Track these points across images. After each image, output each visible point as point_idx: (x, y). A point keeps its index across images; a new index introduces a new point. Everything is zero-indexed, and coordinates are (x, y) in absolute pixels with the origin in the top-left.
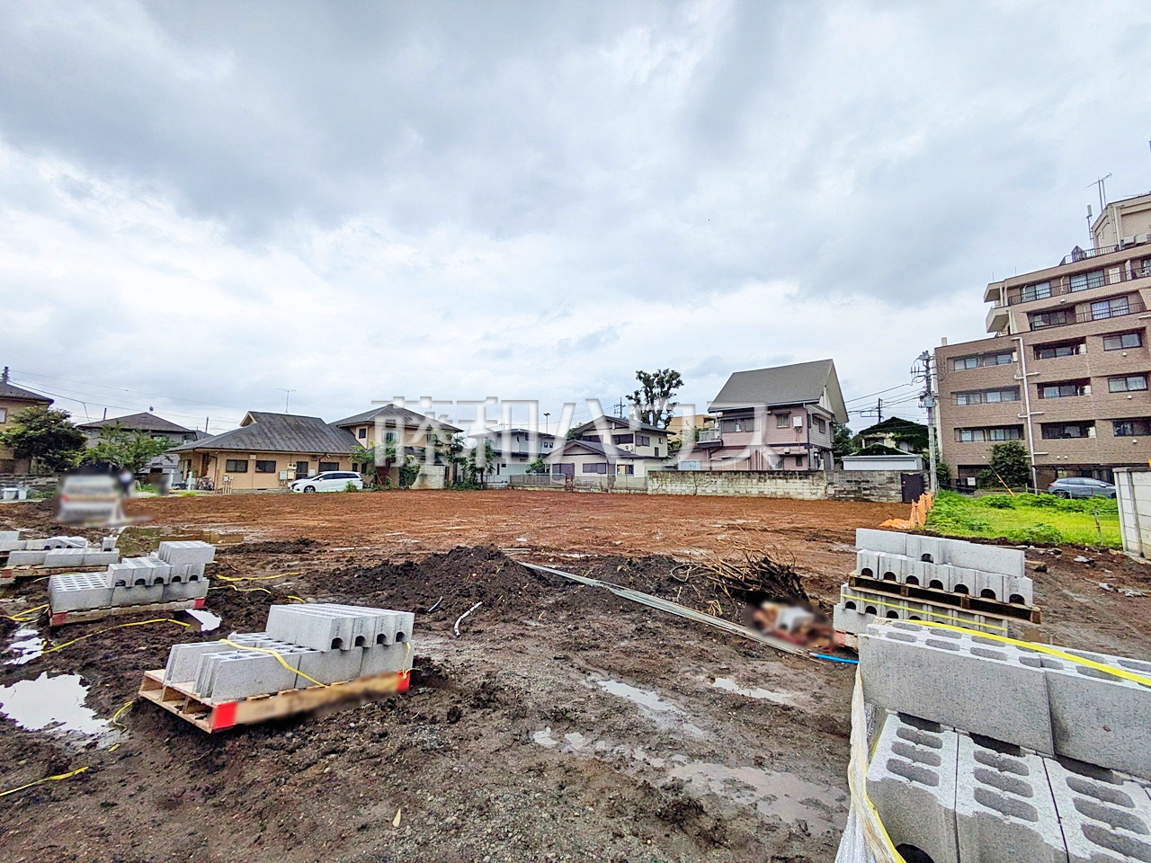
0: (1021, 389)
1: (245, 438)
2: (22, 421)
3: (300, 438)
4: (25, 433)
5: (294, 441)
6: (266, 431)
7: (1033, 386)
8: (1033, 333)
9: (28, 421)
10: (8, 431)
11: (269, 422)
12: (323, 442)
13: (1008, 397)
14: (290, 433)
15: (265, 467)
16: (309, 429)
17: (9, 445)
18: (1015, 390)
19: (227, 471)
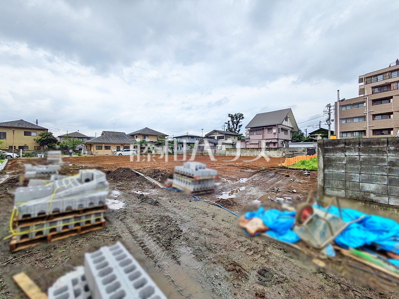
0: (366, 117)
1: (101, 139)
2: (40, 135)
3: (118, 139)
4: (41, 139)
5: (115, 140)
6: (108, 137)
7: (371, 115)
8: (373, 95)
9: (42, 135)
10: (37, 138)
11: (109, 134)
12: (125, 140)
13: (361, 120)
14: (115, 138)
15: (107, 148)
16: (121, 136)
17: (38, 142)
18: (364, 117)
19: (96, 149)
